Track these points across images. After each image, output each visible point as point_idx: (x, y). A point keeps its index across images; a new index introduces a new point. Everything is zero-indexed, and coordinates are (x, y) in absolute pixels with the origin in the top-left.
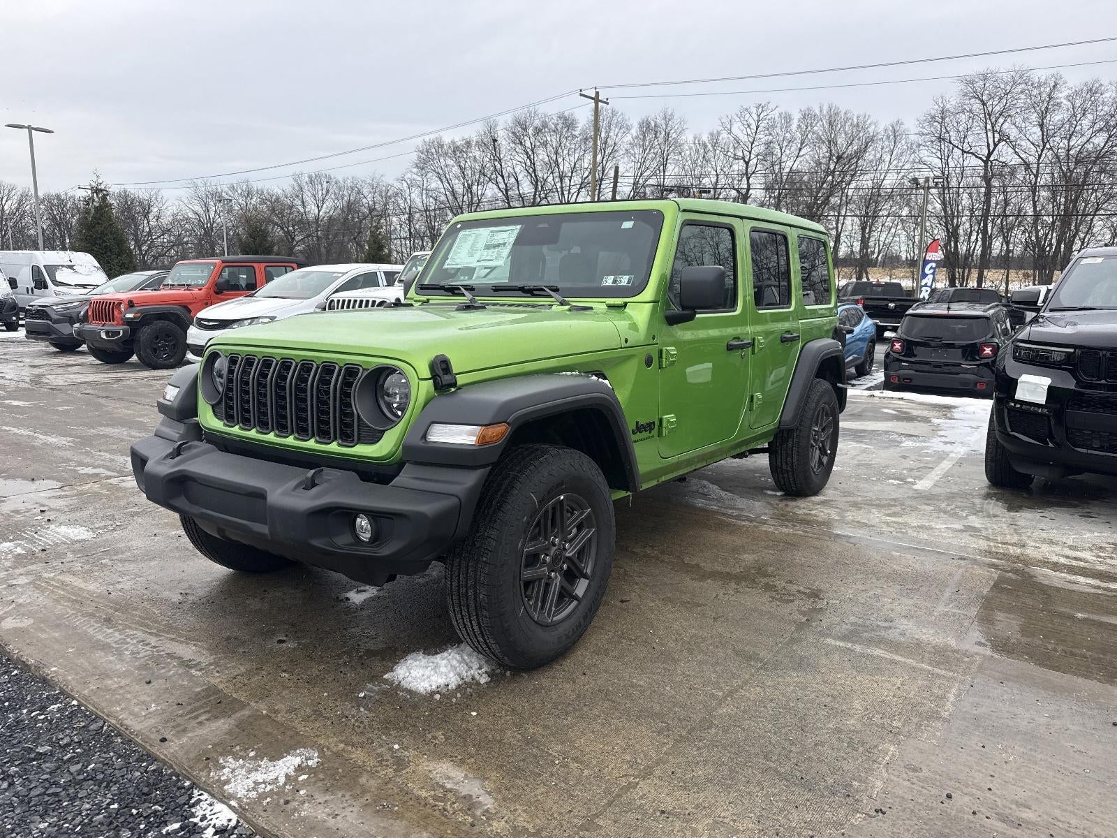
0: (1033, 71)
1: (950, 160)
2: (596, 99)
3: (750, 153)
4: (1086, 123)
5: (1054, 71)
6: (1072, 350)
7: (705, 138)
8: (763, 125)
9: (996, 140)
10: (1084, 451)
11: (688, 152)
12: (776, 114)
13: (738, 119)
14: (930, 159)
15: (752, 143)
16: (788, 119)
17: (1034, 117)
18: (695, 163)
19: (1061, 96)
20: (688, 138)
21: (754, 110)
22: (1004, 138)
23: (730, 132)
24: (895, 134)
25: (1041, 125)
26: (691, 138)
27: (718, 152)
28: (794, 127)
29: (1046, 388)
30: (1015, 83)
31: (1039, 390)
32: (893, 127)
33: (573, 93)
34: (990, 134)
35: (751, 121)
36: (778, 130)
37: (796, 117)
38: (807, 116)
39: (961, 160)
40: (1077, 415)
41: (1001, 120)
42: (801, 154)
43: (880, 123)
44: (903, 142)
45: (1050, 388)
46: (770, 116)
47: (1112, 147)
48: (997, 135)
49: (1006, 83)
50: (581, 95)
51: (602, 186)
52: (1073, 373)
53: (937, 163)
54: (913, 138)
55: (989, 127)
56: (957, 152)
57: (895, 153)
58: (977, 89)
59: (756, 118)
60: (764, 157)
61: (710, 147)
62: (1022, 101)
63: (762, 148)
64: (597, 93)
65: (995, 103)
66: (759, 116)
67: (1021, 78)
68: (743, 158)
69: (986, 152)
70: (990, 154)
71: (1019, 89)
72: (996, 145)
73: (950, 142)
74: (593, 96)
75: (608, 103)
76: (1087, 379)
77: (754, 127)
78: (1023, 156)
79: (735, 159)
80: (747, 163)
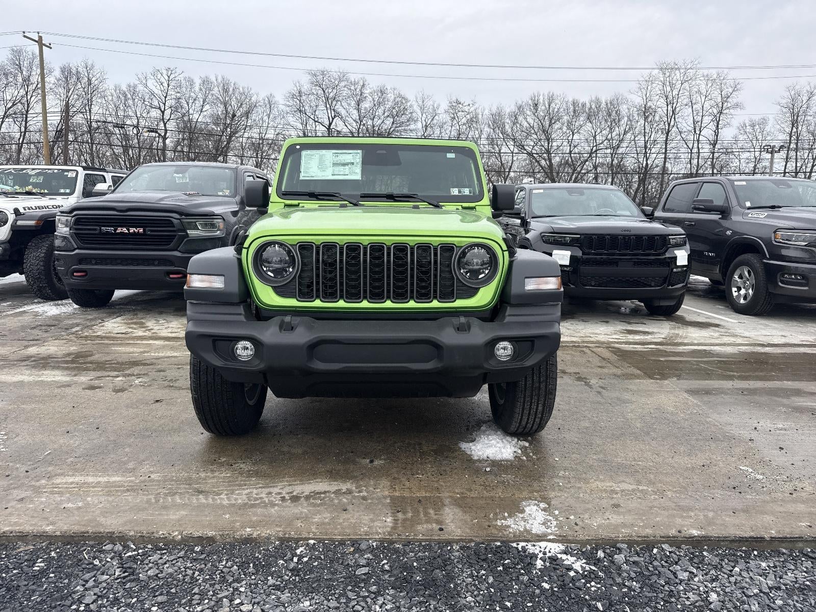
0: (350, 74)
1: (308, 125)
2: (40, 42)
3: (165, 104)
4: (380, 111)
5: (361, 76)
6: (579, 236)
7: (124, 88)
8: (172, 84)
9: (333, 115)
10: (588, 287)
11: (110, 98)
12: (181, 77)
13: (152, 77)
14: (295, 123)
15: (166, 97)
16: (191, 82)
17: (353, 103)
18: (117, 107)
19: (367, 91)
20: (109, 85)
21: (165, 72)
22: (337, 115)
23: (146, 86)
24: (270, 104)
25: (359, 110)
26: (112, 87)
27: (136, 100)
28: (197, 89)
29: (569, 257)
30: (340, 81)
31: (565, 257)
32: (268, 98)
33: (17, 32)
34: (329, 111)
35: (162, 80)
36: (184, 89)
37: (198, 82)
38: (205, 82)
39: (314, 126)
40: (584, 269)
41: (334, 103)
42: (204, 110)
43: (259, 94)
44: (276, 109)
45: (571, 256)
46: (177, 79)
47: (396, 127)
48: (333, 112)
49: (335, 80)
50: (25, 36)
51: (28, 119)
52: (580, 248)
53: (300, 126)
54: (281, 107)
55: (328, 106)
56: (311, 121)
57: (271, 116)
58: (320, 80)
59: (167, 78)
60: (175, 109)
61: (129, 96)
62: (345, 92)
63: (173, 102)
64: (40, 38)
65: (330, 91)
66: (169, 77)
67: (342, 77)
68: (160, 108)
69: (328, 123)
70: (330, 124)
71: (343, 84)
72: (333, 119)
73: (306, 114)
74: (37, 39)
75: (51, 48)
76: (587, 251)
77: (165, 85)
78: (350, 127)
79: (152, 107)
80: (163, 112)
